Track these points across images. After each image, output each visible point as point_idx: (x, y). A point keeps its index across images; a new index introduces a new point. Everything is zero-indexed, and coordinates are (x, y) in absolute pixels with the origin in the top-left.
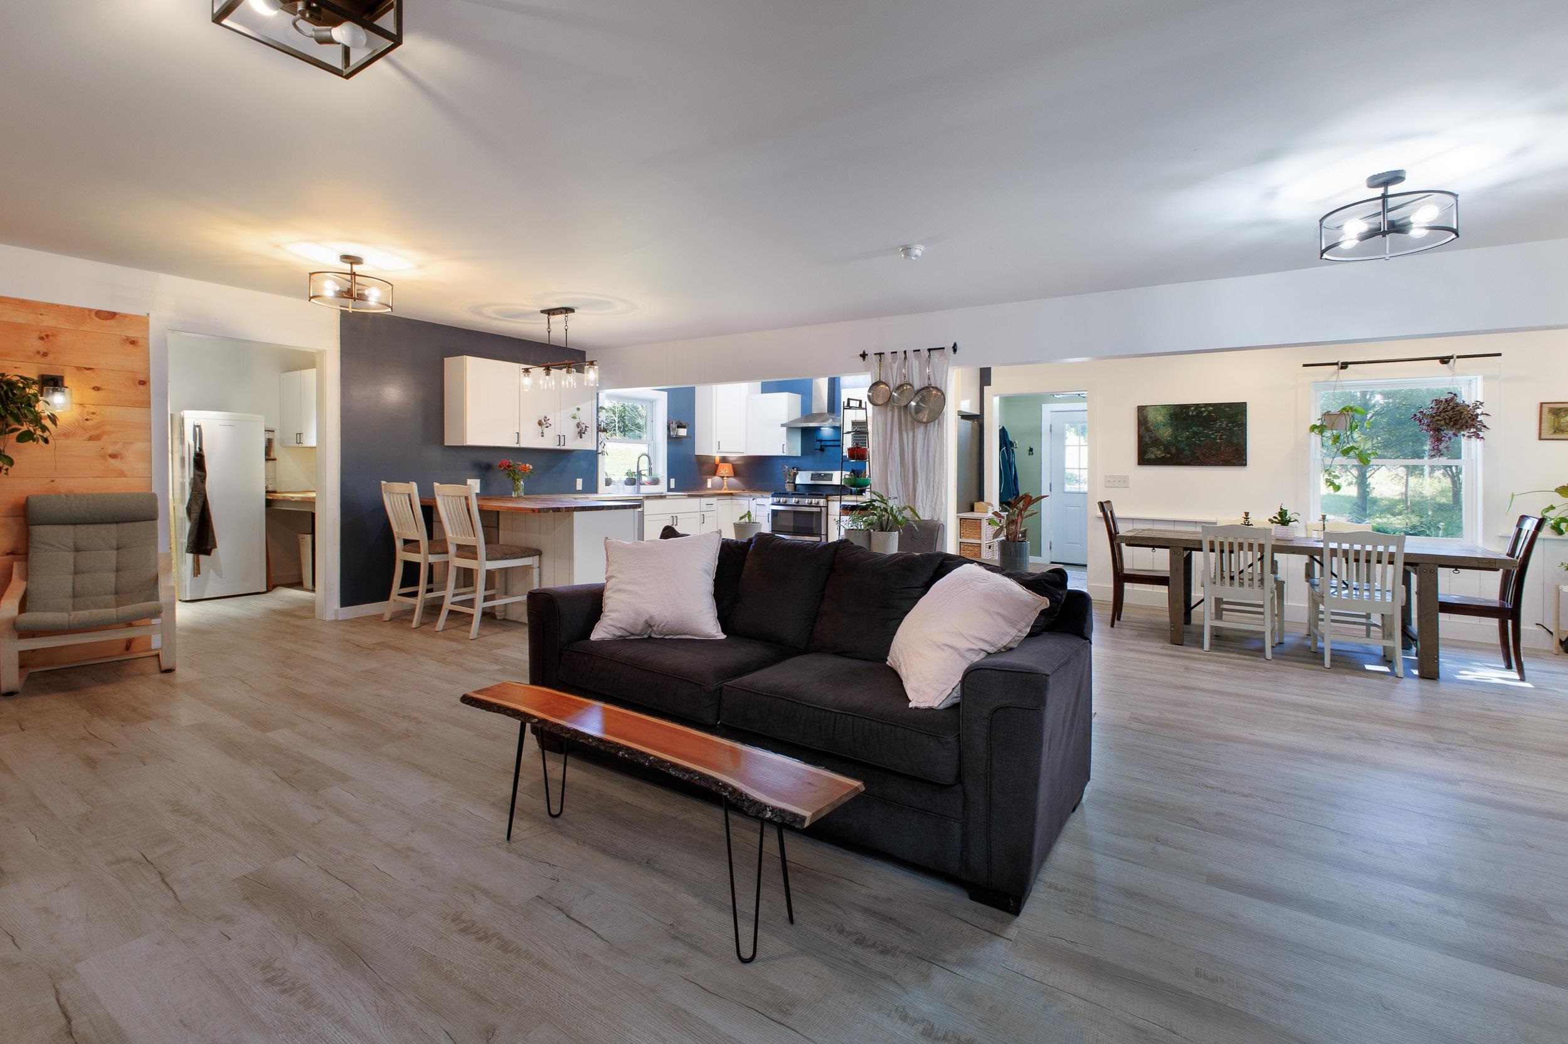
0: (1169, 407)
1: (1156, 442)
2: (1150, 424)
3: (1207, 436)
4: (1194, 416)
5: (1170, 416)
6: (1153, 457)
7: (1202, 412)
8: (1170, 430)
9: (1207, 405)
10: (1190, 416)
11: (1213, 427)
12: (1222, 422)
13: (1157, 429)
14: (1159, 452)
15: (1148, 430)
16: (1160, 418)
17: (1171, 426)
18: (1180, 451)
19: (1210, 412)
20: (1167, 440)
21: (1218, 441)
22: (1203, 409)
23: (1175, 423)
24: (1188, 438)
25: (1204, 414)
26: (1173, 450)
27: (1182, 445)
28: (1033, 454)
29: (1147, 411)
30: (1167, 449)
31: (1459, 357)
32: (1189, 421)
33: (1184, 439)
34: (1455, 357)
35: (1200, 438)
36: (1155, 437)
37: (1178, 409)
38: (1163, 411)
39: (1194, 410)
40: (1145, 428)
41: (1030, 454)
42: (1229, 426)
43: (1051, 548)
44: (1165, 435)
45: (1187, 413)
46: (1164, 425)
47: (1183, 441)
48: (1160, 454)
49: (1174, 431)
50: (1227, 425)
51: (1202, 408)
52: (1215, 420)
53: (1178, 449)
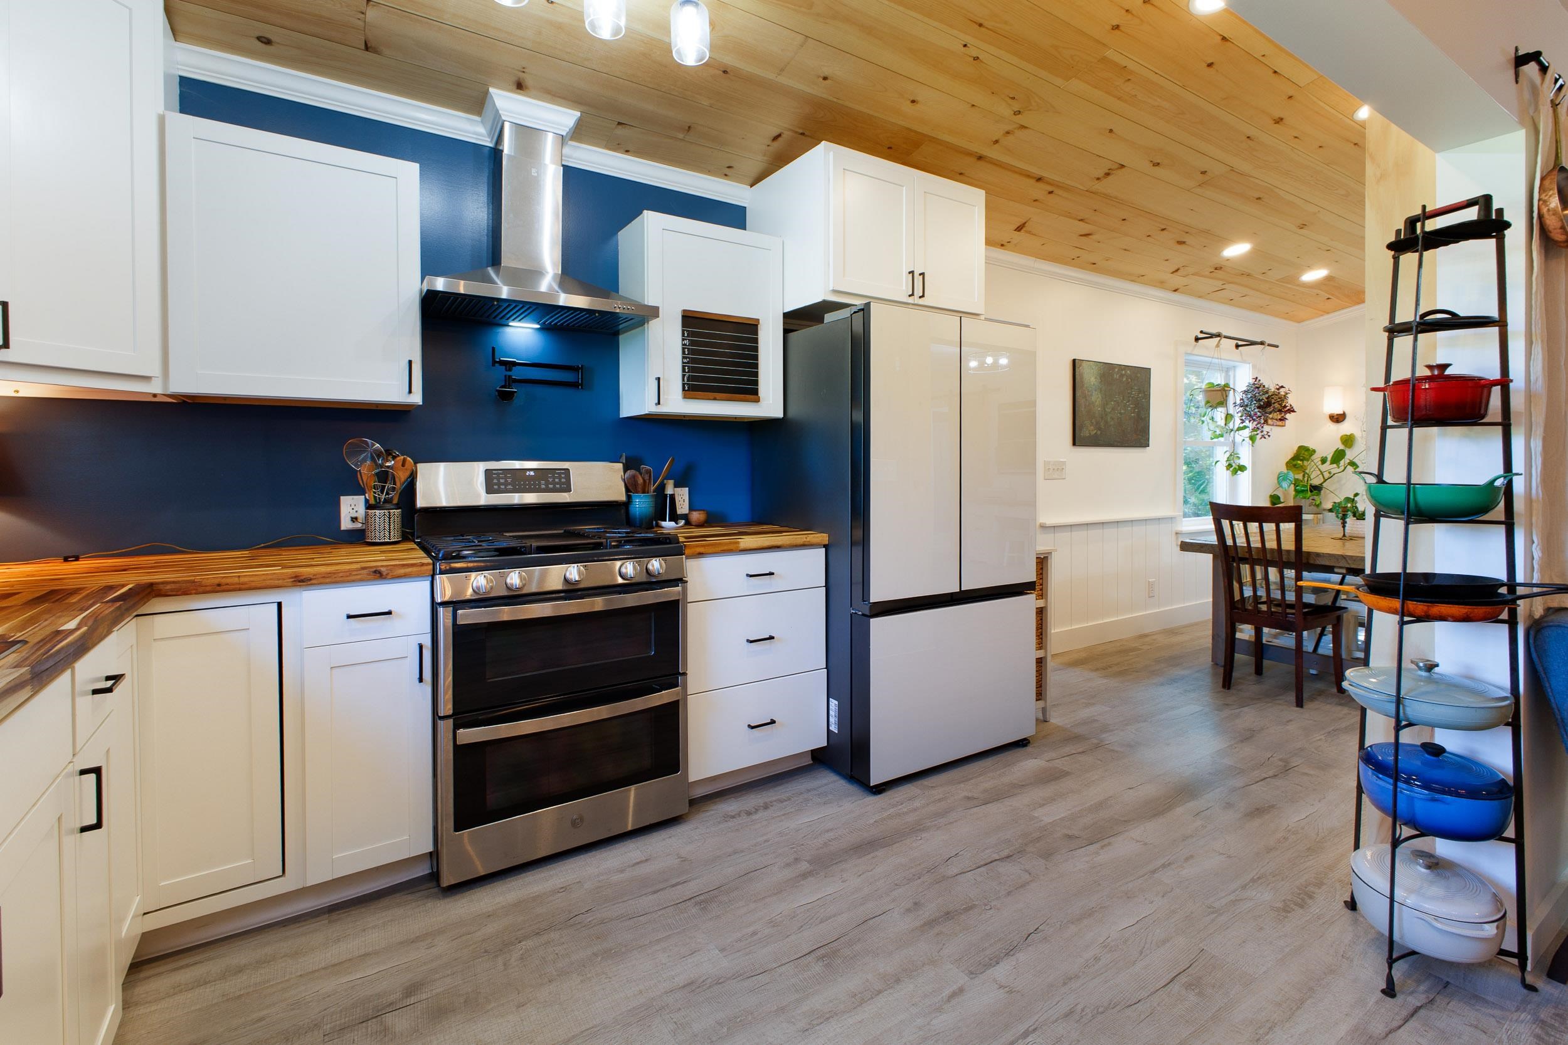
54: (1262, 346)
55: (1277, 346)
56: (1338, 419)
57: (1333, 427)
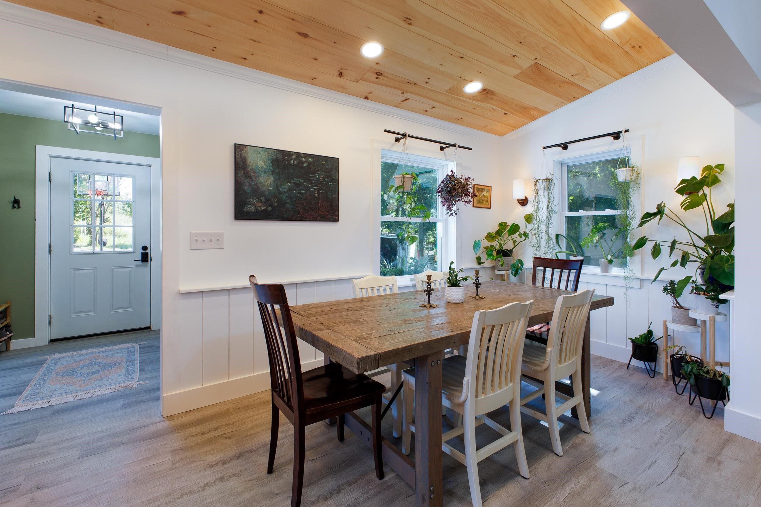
0: (270, 151)
1: (256, 192)
2: (249, 169)
3: (307, 189)
4: (296, 165)
5: (272, 162)
6: (253, 209)
7: (303, 163)
8: (272, 178)
9: (307, 155)
10: (291, 165)
11: (312, 180)
12: (319, 175)
13: (258, 176)
14: (260, 204)
15: (247, 176)
16: (261, 163)
17: (273, 174)
18: (281, 203)
19: (310, 164)
20: (269, 190)
21: (317, 195)
22: (304, 159)
23: (277, 171)
24: (290, 189)
25: (305, 165)
26: (275, 203)
27: (284, 197)
28: (19, 207)
29: (246, 152)
30: (268, 202)
31: (459, 147)
32: (291, 171)
33: (285, 190)
34: (457, 146)
35: (300, 190)
36: (256, 184)
37: (279, 156)
38: (265, 155)
39: (296, 159)
40: (244, 173)
41: (14, 207)
42: (325, 181)
43: (50, 323)
44: (266, 184)
45: (289, 161)
46: (265, 172)
47: (285, 192)
48: (261, 207)
49: (275, 180)
50: (324, 179)
51: (302, 157)
52: (314, 173)
53: (280, 201)
54: (455, 148)
55: (471, 149)
56: (523, 202)
57: (520, 208)
